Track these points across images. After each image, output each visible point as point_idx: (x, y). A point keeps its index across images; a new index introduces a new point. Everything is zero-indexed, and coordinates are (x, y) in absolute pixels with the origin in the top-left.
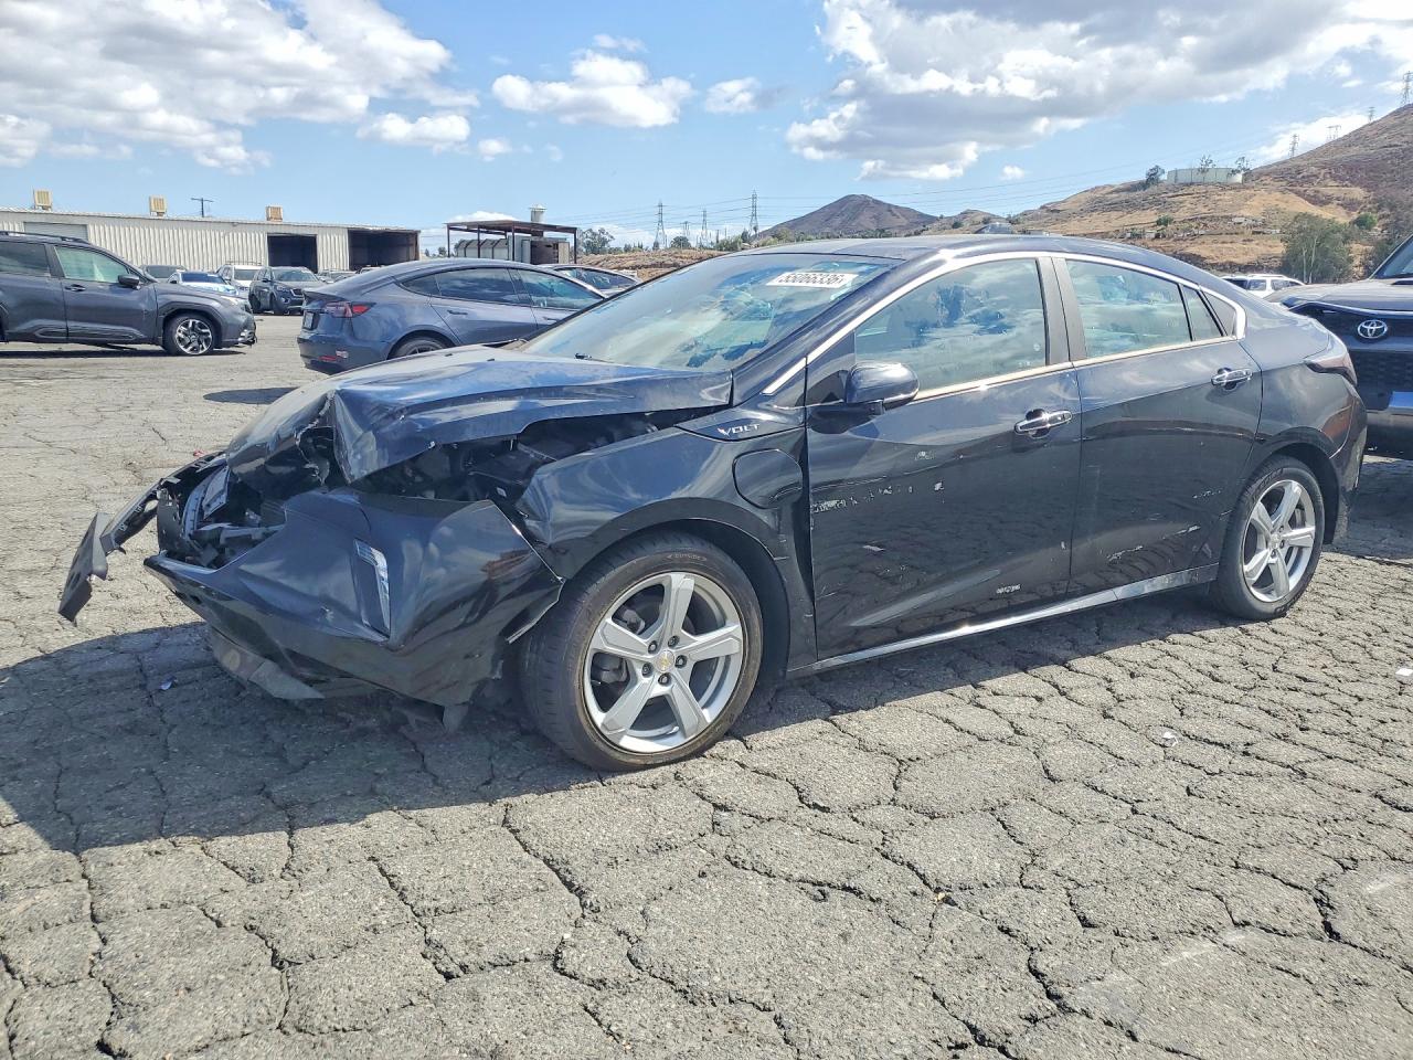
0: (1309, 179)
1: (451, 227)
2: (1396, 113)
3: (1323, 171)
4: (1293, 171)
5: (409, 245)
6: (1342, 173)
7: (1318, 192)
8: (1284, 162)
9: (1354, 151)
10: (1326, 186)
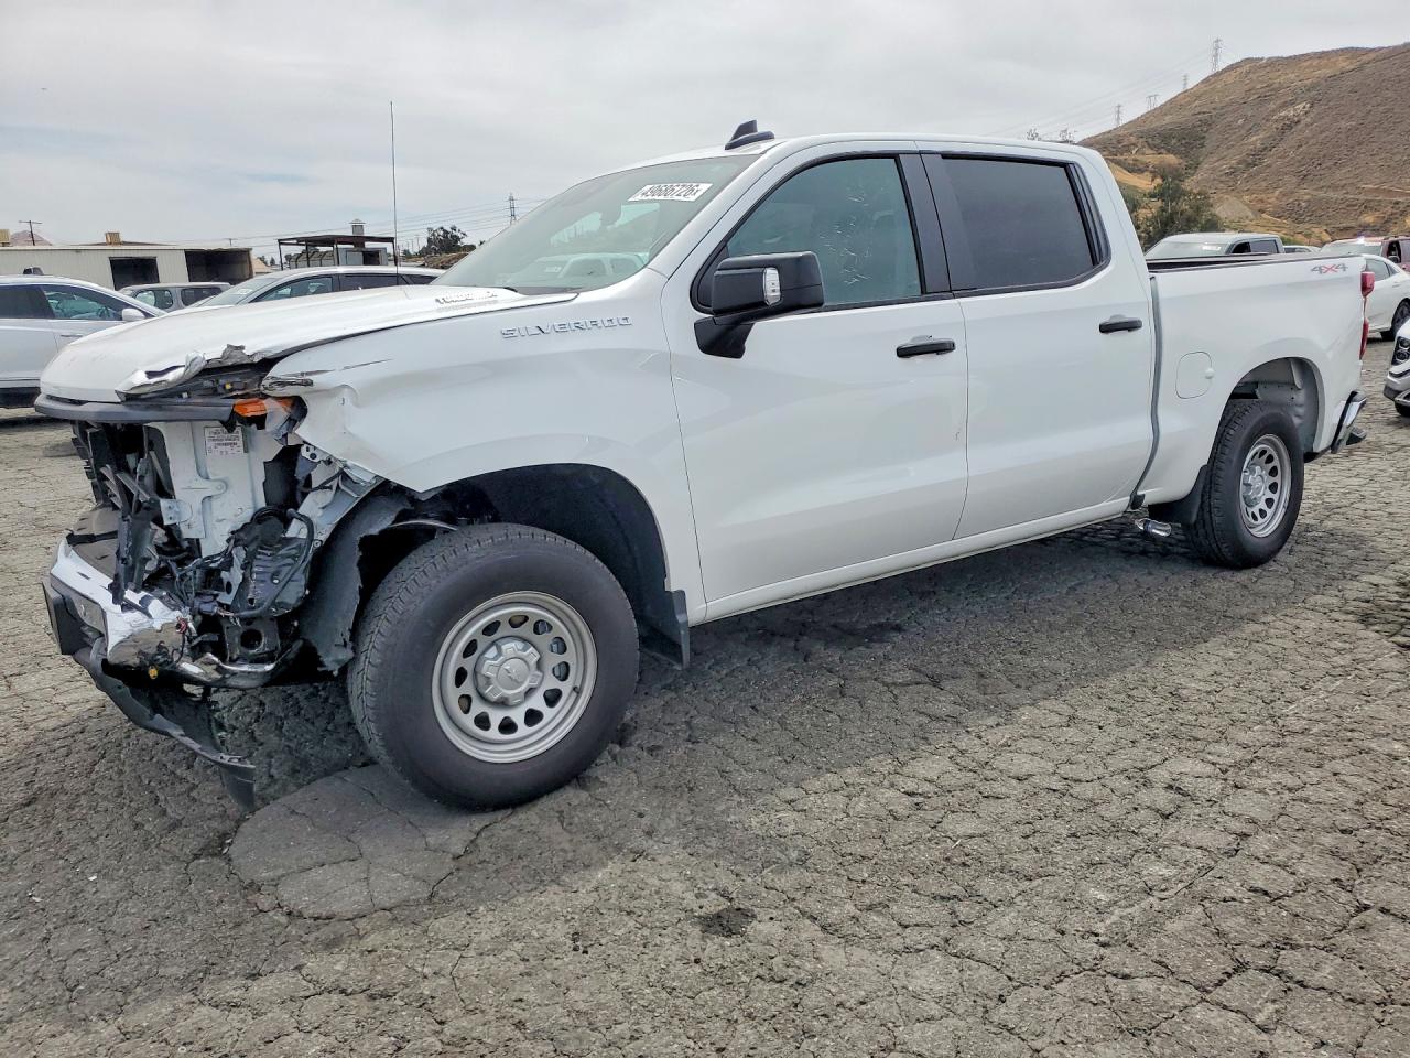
0: (1127, 149)
1: (281, 242)
2: (1206, 81)
3: (1141, 140)
4: (1114, 141)
5: (243, 262)
6: (1157, 141)
7: (1136, 160)
8: (1110, 132)
9: (1168, 119)
10: (1143, 154)
